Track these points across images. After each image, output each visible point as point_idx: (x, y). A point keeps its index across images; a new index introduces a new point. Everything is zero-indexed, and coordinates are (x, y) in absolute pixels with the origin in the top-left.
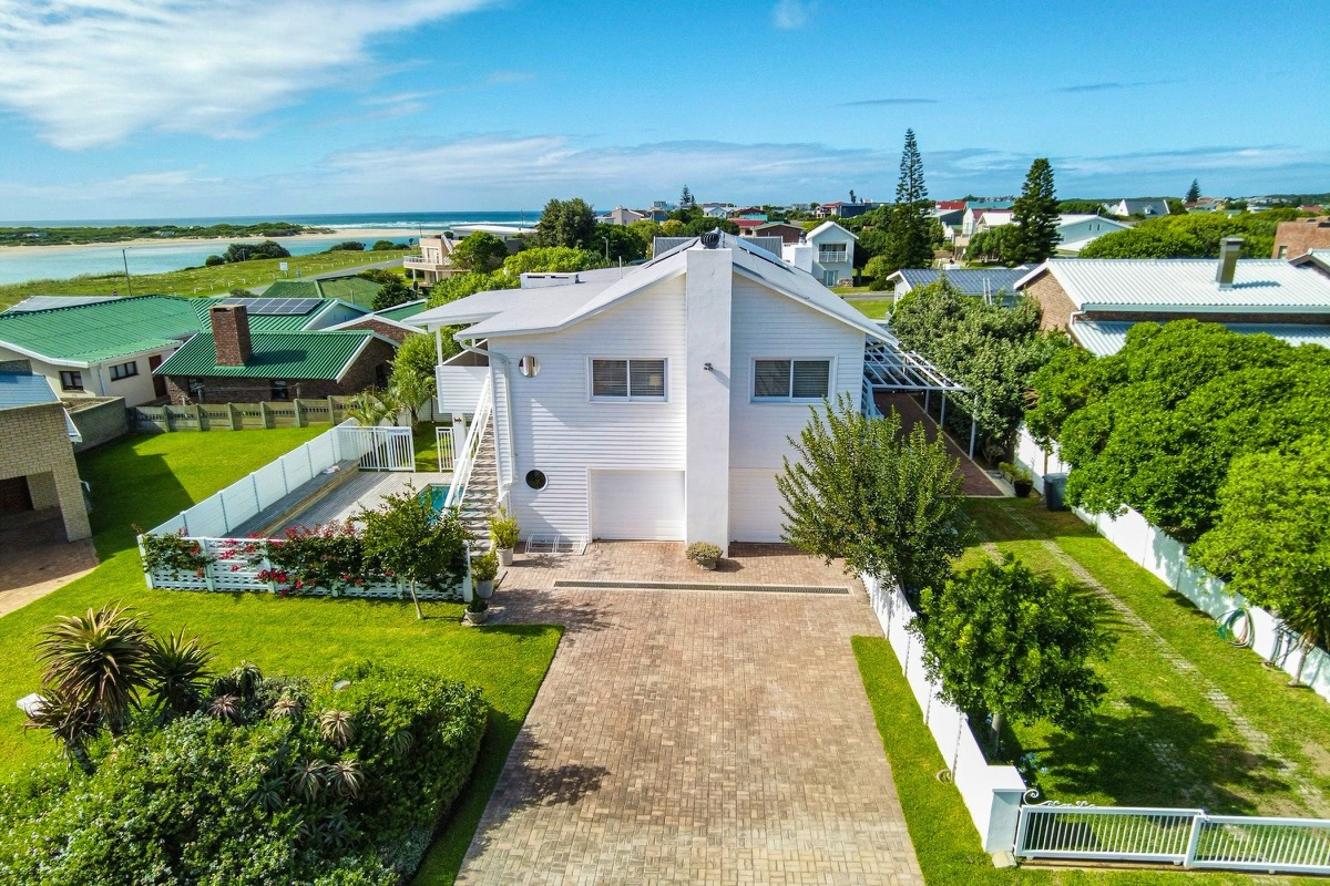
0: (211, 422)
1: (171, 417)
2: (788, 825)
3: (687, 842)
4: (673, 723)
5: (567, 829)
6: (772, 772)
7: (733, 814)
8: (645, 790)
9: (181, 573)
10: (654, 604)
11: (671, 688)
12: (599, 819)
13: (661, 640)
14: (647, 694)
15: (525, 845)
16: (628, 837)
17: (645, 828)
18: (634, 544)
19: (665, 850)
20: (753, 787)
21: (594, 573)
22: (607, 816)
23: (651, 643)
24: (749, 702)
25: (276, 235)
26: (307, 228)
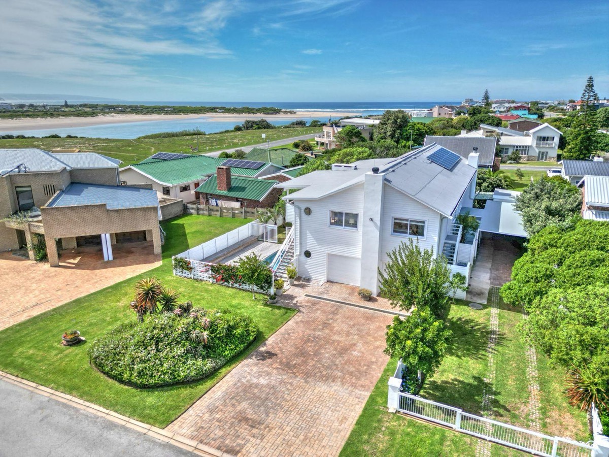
0: (212, 213)
1: (198, 209)
2: (333, 384)
3: (298, 380)
4: (317, 348)
5: (266, 369)
6: (339, 369)
7: (317, 377)
8: (295, 364)
9: (184, 271)
10: (336, 309)
11: (323, 337)
12: (277, 368)
13: (331, 321)
14: (314, 337)
15: (252, 370)
16: (281, 375)
17: (289, 374)
18: (343, 285)
19: (291, 381)
20: (329, 372)
21: (321, 294)
22: (280, 368)
23: (327, 322)
24: (347, 347)
25: (268, 114)
26: (283, 110)
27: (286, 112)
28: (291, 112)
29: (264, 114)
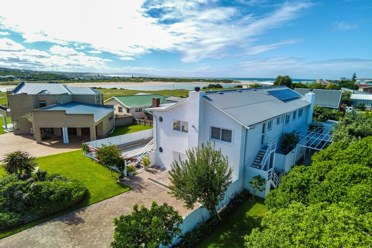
1: (140, 121)
10: (160, 191)
21: (160, 179)
25: (226, 82)
26: (234, 81)
27: (235, 82)
28: (238, 82)
29: (224, 82)
